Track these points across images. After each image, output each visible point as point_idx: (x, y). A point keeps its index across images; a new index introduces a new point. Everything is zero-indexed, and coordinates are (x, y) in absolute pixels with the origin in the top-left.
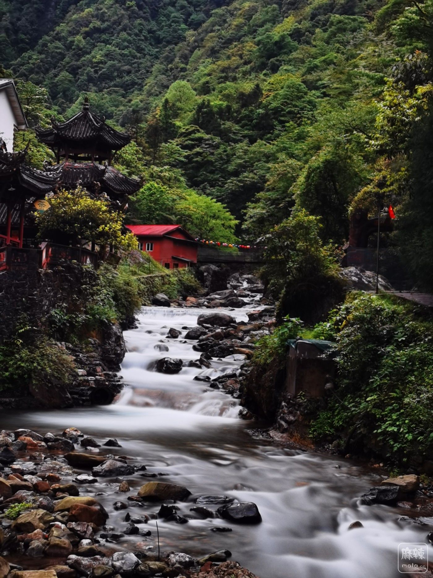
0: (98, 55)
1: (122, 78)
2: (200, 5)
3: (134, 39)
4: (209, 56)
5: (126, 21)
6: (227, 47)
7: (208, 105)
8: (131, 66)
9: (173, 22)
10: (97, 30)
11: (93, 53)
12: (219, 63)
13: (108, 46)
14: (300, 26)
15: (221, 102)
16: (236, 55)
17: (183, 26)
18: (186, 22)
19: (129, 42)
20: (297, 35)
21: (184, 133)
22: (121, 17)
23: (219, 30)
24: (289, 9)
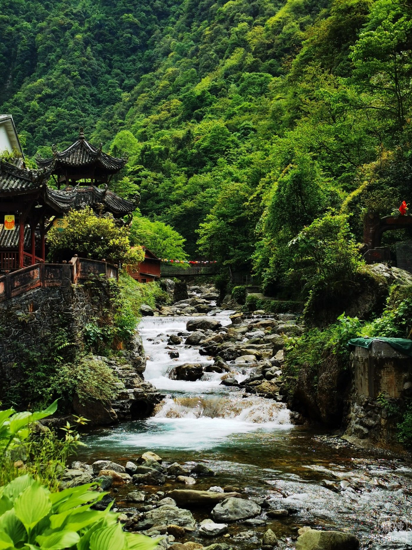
0: (50, 116)
1: (71, 133)
2: (131, 73)
3: (79, 102)
4: (143, 112)
5: (72, 88)
6: (157, 104)
7: (149, 149)
8: (78, 123)
9: (110, 86)
10: (48, 96)
11: (46, 115)
12: (152, 117)
13: (58, 108)
14: (216, 84)
15: (159, 147)
16: (165, 110)
17: (119, 90)
18: (120, 86)
19: (75, 104)
20: (214, 90)
21: (132, 171)
22: (68, 85)
23: (148, 91)
24: (204, 72)
